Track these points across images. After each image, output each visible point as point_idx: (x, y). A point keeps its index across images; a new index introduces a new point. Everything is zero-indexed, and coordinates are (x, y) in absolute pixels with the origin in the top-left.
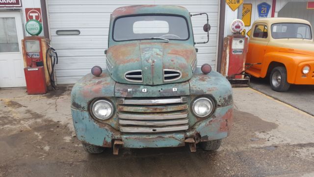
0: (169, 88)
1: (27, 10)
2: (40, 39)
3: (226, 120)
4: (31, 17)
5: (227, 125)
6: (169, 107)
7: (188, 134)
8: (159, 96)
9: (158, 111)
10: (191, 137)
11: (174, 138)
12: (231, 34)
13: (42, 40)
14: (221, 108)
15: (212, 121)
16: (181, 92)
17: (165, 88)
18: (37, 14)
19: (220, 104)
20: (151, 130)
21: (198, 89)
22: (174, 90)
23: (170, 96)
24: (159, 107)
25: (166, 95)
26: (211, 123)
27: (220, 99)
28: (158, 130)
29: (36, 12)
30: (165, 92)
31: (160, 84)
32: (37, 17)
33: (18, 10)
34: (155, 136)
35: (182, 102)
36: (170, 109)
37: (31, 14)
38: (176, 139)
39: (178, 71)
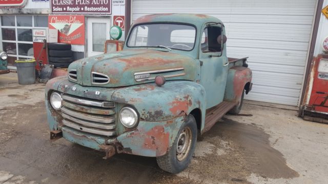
0: (94, 91)
1: (115, 17)
2: (117, 43)
3: (153, 137)
4: (117, 24)
5: (154, 143)
6: (93, 109)
7: (109, 141)
8: (83, 96)
9: (84, 111)
10: (111, 144)
11: (95, 141)
12: (321, 53)
13: (119, 44)
14: (145, 122)
15: (133, 133)
16: (103, 96)
17: (90, 90)
18: (121, 21)
19: (143, 117)
20: (78, 128)
21: (121, 97)
22: (96, 93)
23: (92, 98)
24: (84, 107)
25: (89, 96)
26: (132, 135)
27: (143, 112)
28: (85, 129)
29: (121, 20)
30: (89, 93)
31: (88, 85)
32: (121, 24)
33: (108, 17)
34: (81, 134)
35: (103, 106)
36: (93, 111)
37: (117, 21)
38: (97, 143)
39: (106, 76)
